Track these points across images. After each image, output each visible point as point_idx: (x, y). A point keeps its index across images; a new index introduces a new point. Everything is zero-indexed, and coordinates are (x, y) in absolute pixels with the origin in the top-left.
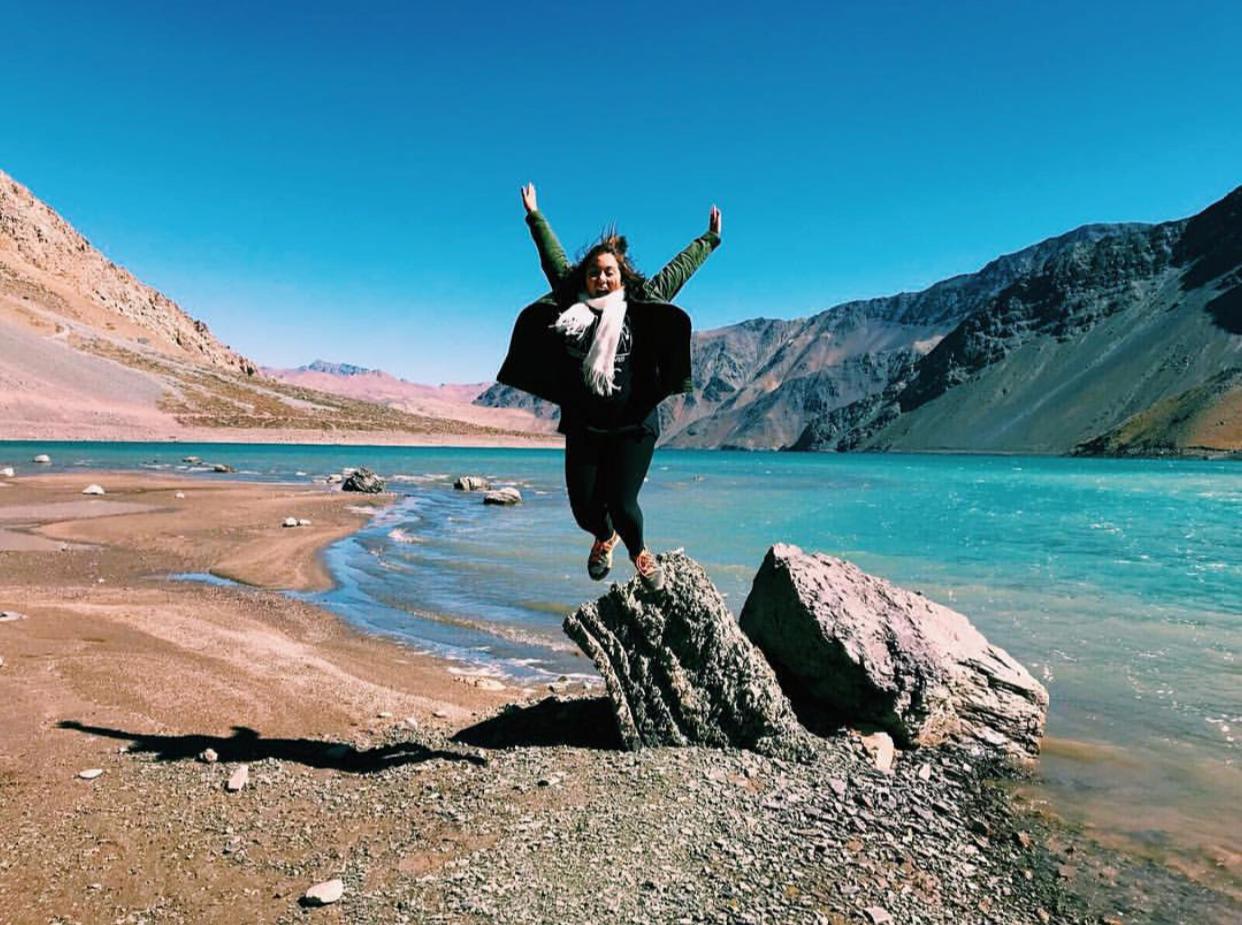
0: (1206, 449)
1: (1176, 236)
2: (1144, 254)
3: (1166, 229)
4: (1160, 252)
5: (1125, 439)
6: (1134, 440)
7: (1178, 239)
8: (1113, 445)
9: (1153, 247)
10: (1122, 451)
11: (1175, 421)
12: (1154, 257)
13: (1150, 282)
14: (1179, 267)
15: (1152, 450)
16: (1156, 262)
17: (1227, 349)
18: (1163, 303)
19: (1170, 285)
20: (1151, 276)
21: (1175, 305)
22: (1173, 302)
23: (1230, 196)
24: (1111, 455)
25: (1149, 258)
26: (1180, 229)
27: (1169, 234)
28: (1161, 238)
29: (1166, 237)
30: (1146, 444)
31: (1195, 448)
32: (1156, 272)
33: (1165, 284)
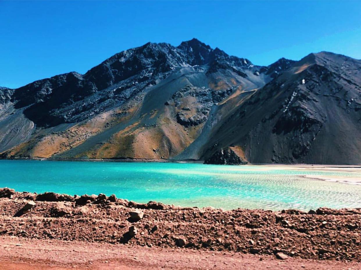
0: (39, 157)
1: (12, 93)
2: (2, 97)
3: (8, 90)
4: (7, 97)
5: (13, 154)
6: (16, 154)
7: (12, 94)
8: (9, 156)
9: (5, 95)
10: (12, 158)
11: (29, 149)
12: (5, 98)
13: (4, 105)
14: (13, 102)
15: (23, 157)
16: (6, 100)
17: (29, 128)
18: (9, 112)
19: (10, 107)
20: (4, 103)
21: (13, 113)
22: (12, 112)
23: (27, 85)
24: (9, 159)
25: (4, 98)
26: (13, 92)
27: (10, 92)
28: (7, 93)
29: (9, 93)
30: (20, 156)
31: (35, 157)
32: (6, 102)
33: (9, 106)
